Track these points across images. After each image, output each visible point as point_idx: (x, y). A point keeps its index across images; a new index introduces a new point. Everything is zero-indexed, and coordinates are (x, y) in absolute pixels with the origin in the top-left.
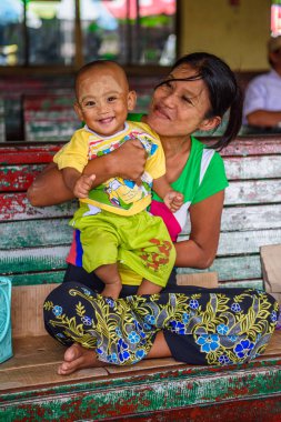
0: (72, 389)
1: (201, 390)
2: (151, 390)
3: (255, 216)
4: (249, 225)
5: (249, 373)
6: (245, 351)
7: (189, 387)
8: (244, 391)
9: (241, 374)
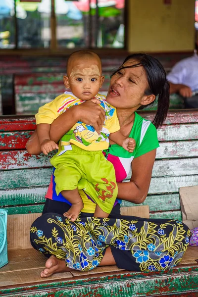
0: (48, 286)
1: (136, 288)
2: (102, 288)
3: (175, 167)
4: (171, 173)
5: (170, 276)
6: (166, 262)
7: (128, 286)
8: (165, 289)
9: (164, 277)
